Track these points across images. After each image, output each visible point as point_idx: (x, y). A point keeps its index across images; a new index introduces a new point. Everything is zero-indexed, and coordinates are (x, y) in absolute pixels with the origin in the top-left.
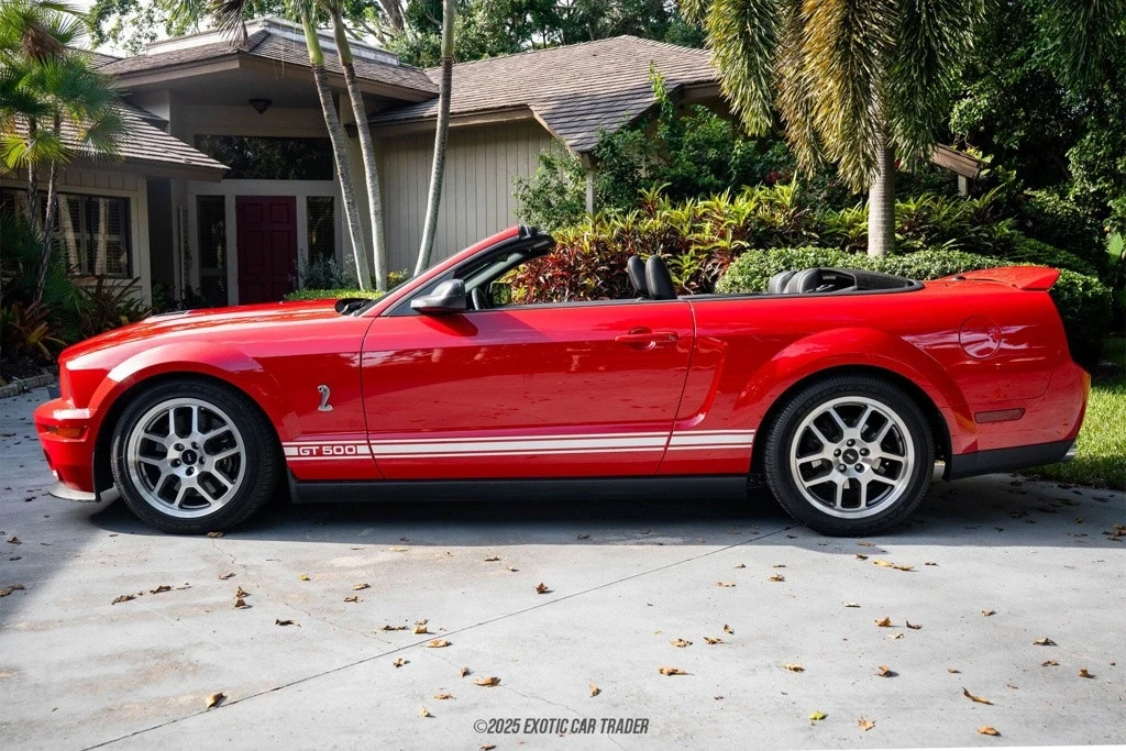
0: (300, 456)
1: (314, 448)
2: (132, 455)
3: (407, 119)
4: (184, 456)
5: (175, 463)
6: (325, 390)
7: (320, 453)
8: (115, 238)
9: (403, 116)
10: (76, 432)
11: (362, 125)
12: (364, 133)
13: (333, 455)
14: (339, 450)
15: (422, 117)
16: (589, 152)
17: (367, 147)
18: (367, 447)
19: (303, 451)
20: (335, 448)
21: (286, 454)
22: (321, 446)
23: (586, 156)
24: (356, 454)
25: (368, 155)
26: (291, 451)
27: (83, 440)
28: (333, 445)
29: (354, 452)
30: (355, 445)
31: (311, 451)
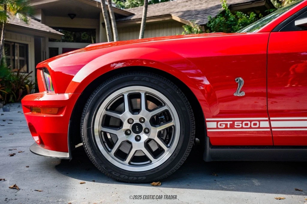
0: (217, 128)
1: (229, 123)
2: (97, 127)
3: (125, 20)
4: (134, 128)
5: (127, 133)
6: (240, 81)
7: (232, 126)
8: (22, 58)
9: (123, 19)
10: (56, 110)
11: (113, 19)
12: (114, 22)
13: (242, 128)
14: (246, 124)
15: (130, 20)
16: (205, 25)
17: (115, 27)
18: (268, 122)
19: (220, 125)
20: (244, 123)
21: (208, 127)
22: (234, 121)
23: (203, 27)
24: (259, 128)
25: (115, 30)
26: (211, 125)
27: (62, 115)
28: (243, 121)
29: (257, 126)
30: (259, 121)
31: (226, 125)
